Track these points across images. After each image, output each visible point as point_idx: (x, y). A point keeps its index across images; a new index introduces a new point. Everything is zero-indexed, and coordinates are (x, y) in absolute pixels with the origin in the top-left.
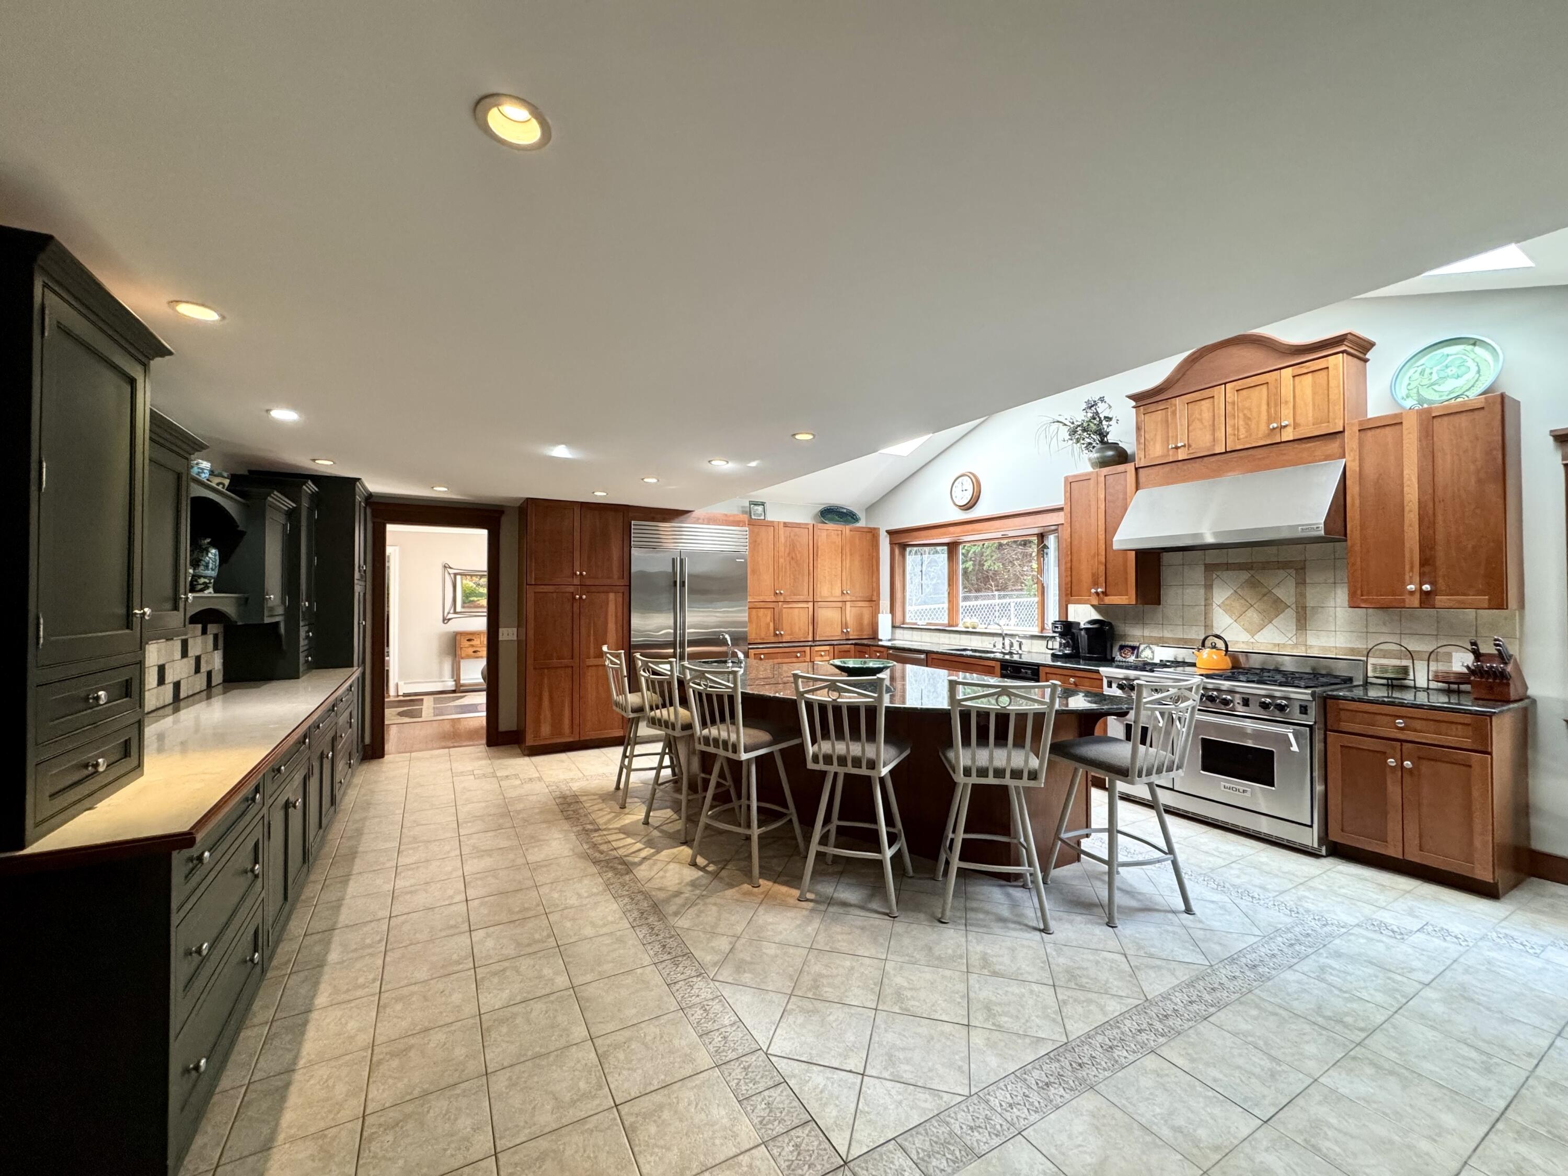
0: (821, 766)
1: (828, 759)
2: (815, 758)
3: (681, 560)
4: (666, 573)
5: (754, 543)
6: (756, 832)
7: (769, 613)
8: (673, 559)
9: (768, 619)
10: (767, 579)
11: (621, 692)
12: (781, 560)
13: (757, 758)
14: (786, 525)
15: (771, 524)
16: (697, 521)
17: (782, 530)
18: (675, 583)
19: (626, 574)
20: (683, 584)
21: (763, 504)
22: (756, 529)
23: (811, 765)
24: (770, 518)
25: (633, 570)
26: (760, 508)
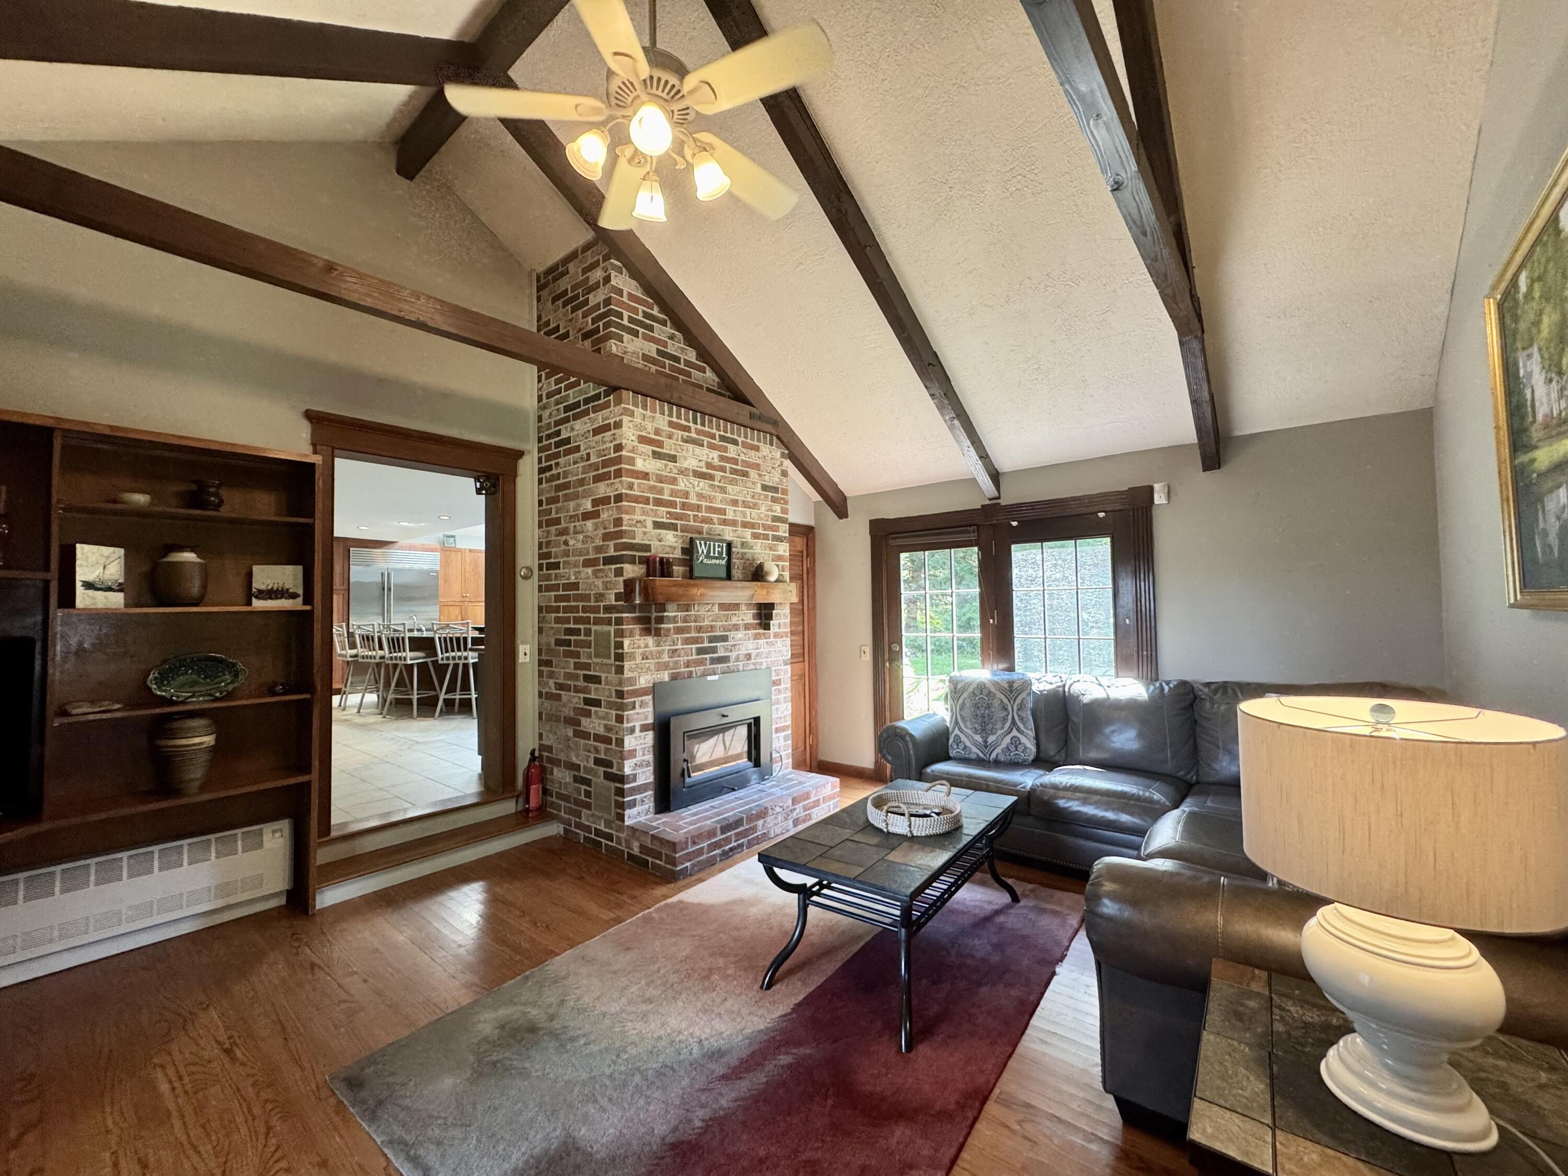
0: (445, 662)
1: (448, 658)
2: (442, 659)
3: (388, 574)
4: (377, 583)
5: (446, 563)
6: (415, 697)
7: (458, 609)
8: (383, 574)
9: (457, 612)
10: (456, 587)
11: (343, 648)
12: (467, 574)
13: (418, 664)
14: (470, 551)
15: (459, 550)
16: (401, 548)
17: (468, 554)
18: (384, 589)
19: (346, 583)
20: (389, 589)
21: (454, 537)
22: (448, 553)
23: (440, 662)
24: (458, 546)
25: (352, 580)
26: (452, 540)
